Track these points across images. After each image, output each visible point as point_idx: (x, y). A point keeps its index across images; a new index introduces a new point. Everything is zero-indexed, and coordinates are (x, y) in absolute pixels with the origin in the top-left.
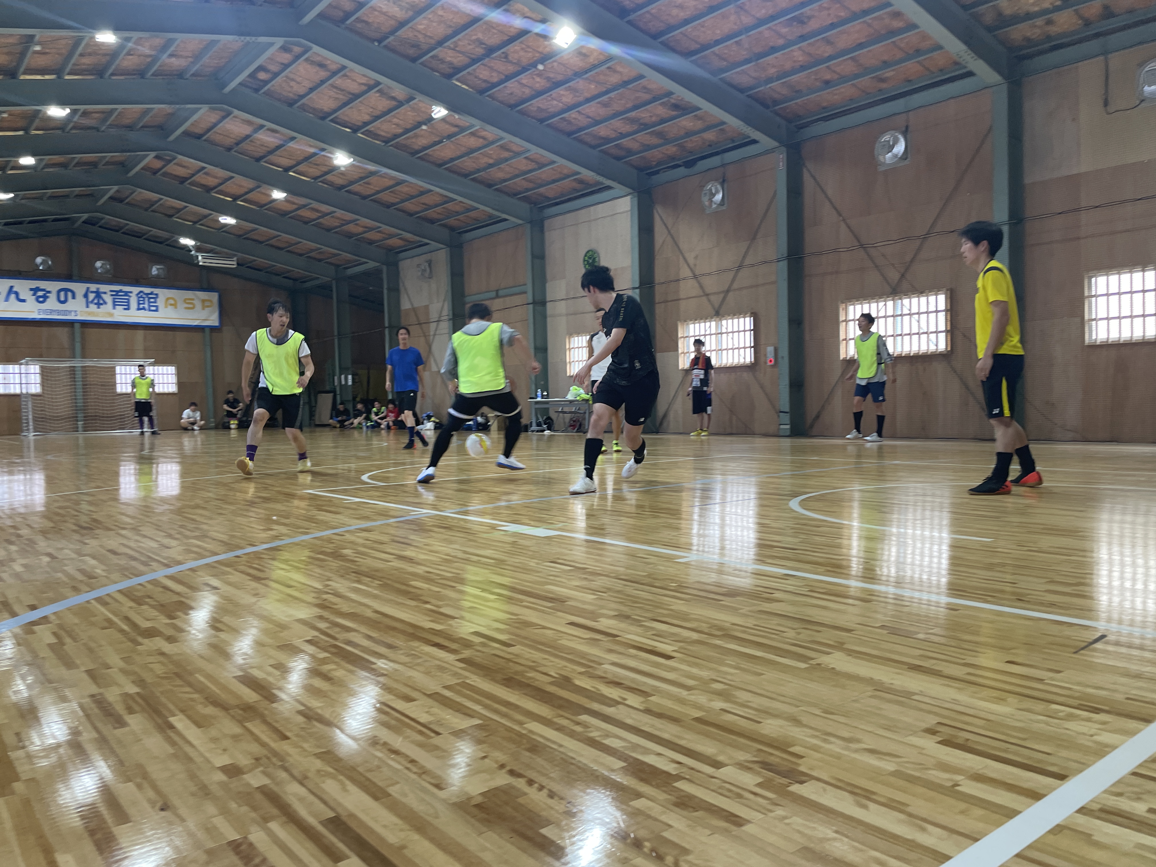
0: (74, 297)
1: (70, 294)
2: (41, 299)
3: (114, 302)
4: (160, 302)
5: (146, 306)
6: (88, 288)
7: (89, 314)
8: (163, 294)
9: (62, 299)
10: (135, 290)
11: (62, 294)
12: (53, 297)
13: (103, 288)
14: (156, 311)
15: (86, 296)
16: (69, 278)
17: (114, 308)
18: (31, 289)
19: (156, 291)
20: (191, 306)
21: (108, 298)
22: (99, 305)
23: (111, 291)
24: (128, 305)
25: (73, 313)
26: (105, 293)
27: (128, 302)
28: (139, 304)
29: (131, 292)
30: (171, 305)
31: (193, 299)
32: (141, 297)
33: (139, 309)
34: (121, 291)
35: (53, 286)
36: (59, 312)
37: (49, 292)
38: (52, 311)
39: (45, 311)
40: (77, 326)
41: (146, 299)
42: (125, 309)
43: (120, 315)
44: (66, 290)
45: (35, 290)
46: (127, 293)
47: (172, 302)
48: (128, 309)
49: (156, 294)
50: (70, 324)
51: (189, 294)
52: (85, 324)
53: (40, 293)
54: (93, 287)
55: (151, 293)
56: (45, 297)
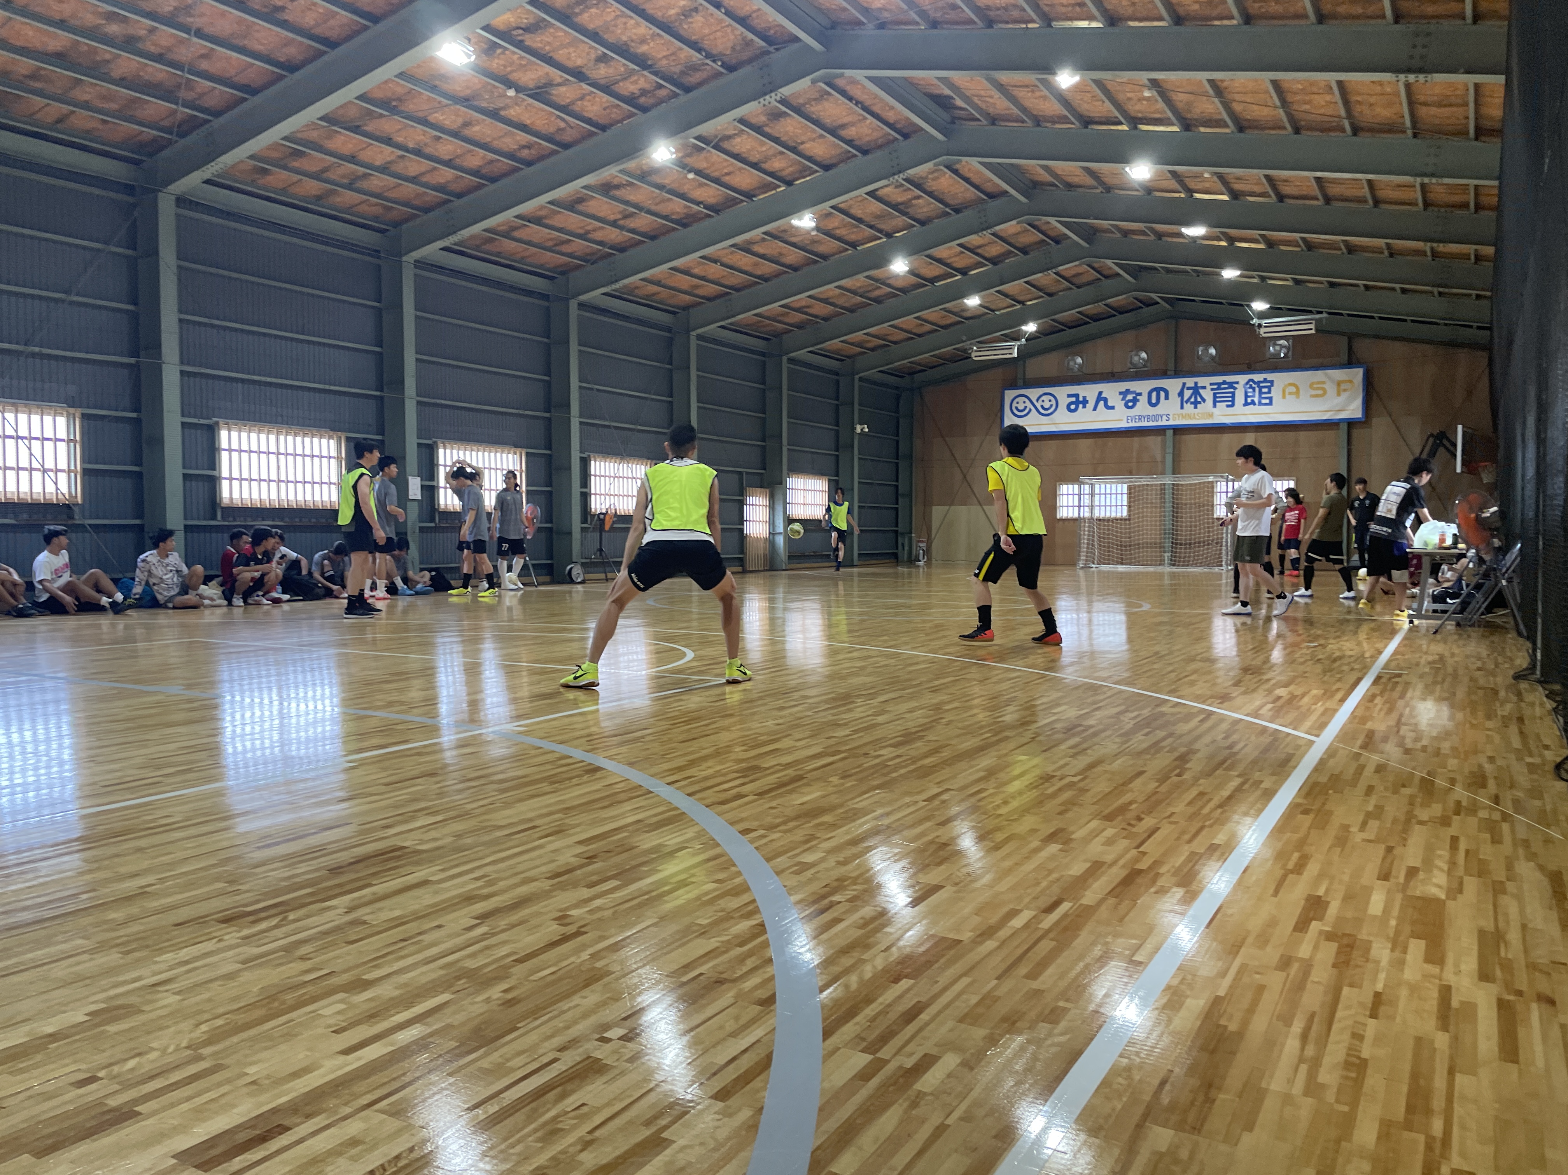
0: (1167, 398)
1: (1162, 394)
2: (1130, 404)
3: (1215, 397)
4: (1275, 393)
5: (1256, 400)
6: (1184, 384)
7: (1184, 417)
8: (1280, 379)
9: (1154, 401)
10: (1242, 379)
11: (1154, 394)
12: (1143, 399)
13: (1203, 381)
14: (1271, 404)
15: (1181, 394)
16: (1164, 374)
17: (1215, 406)
18: (1121, 393)
19: (1270, 376)
20: (1320, 392)
21: (1207, 394)
22: (1196, 404)
23: (1211, 384)
24: (1233, 401)
25: (1165, 418)
26: (1204, 388)
27: (1233, 397)
28: (1246, 397)
29: (1237, 383)
30: (1290, 393)
31: (1324, 383)
32: (1251, 387)
33: (1246, 404)
34: (1224, 382)
35: (1143, 387)
36: (1149, 418)
37: (1140, 394)
38: (1140, 418)
39: (1133, 419)
40: (1170, 433)
41: (1257, 389)
42: (1228, 406)
43: (1222, 415)
44: (1158, 390)
45: (1124, 394)
46: (1231, 385)
47: (1293, 389)
48: (1232, 406)
49: (1272, 382)
50: (1160, 431)
51: (1319, 375)
52: (1179, 431)
53: (1130, 397)
54: (1190, 382)
55: (1265, 380)
56: (1135, 401)
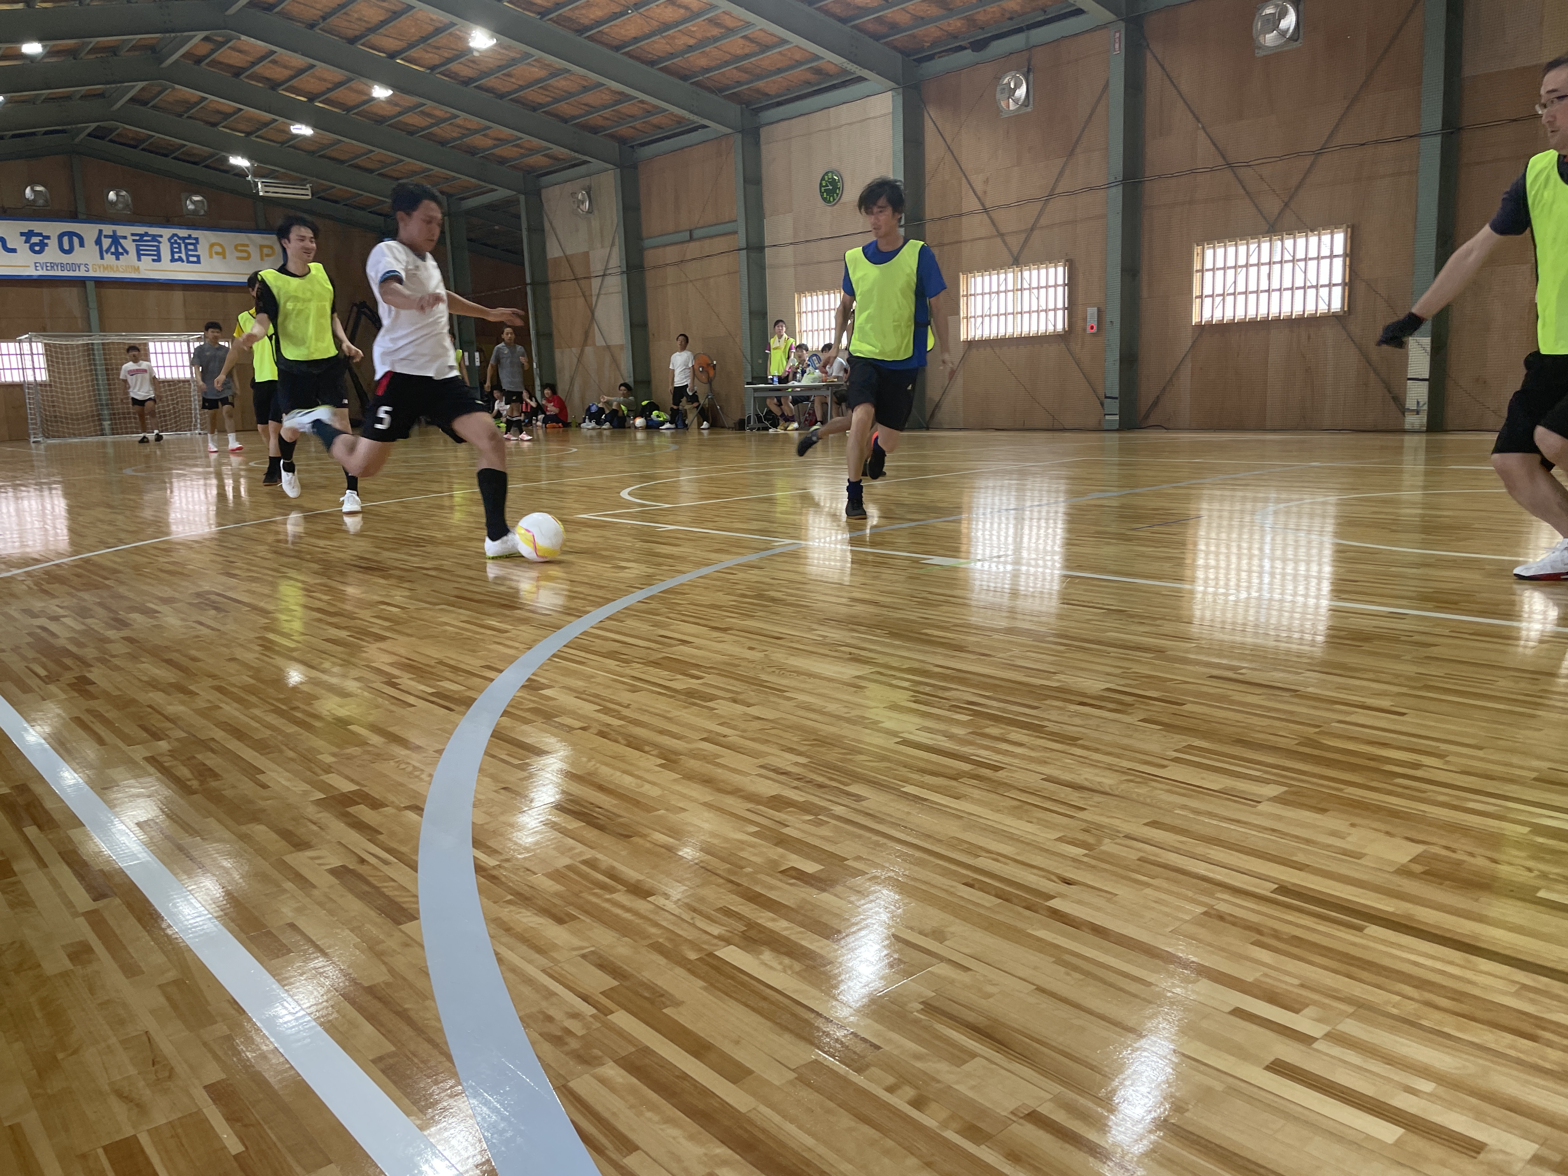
0: (82, 245)
1: (76, 240)
2: (37, 248)
3: (138, 251)
4: (202, 250)
5: (184, 256)
6: (101, 231)
7: (105, 268)
8: (205, 238)
9: (66, 247)
10: (167, 233)
11: (66, 239)
12: (53, 243)
13: (122, 230)
14: (198, 262)
15: (98, 242)
16: (74, 217)
17: (139, 260)
18: (22, 234)
19: (195, 233)
20: (245, 255)
21: (129, 245)
22: (117, 255)
23: (133, 235)
24: (159, 255)
25: (82, 267)
26: (125, 238)
27: (158, 250)
28: (173, 253)
29: (161, 236)
30: (217, 253)
31: (247, 246)
32: (176, 242)
33: (173, 260)
34: (146, 234)
35: (53, 229)
36: (63, 266)
37: (48, 237)
38: (53, 265)
39: (45, 265)
40: (90, 285)
41: (183, 246)
42: (154, 260)
43: (148, 270)
44: (71, 234)
45: (28, 235)
46: (154, 238)
47: (219, 249)
48: (159, 260)
49: (197, 239)
50: (80, 283)
51: (242, 238)
52: (100, 283)
53: (35, 240)
54: (108, 229)
55: (190, 237)
56: (43, 245)
